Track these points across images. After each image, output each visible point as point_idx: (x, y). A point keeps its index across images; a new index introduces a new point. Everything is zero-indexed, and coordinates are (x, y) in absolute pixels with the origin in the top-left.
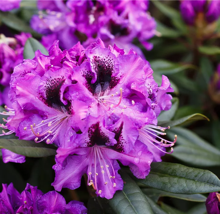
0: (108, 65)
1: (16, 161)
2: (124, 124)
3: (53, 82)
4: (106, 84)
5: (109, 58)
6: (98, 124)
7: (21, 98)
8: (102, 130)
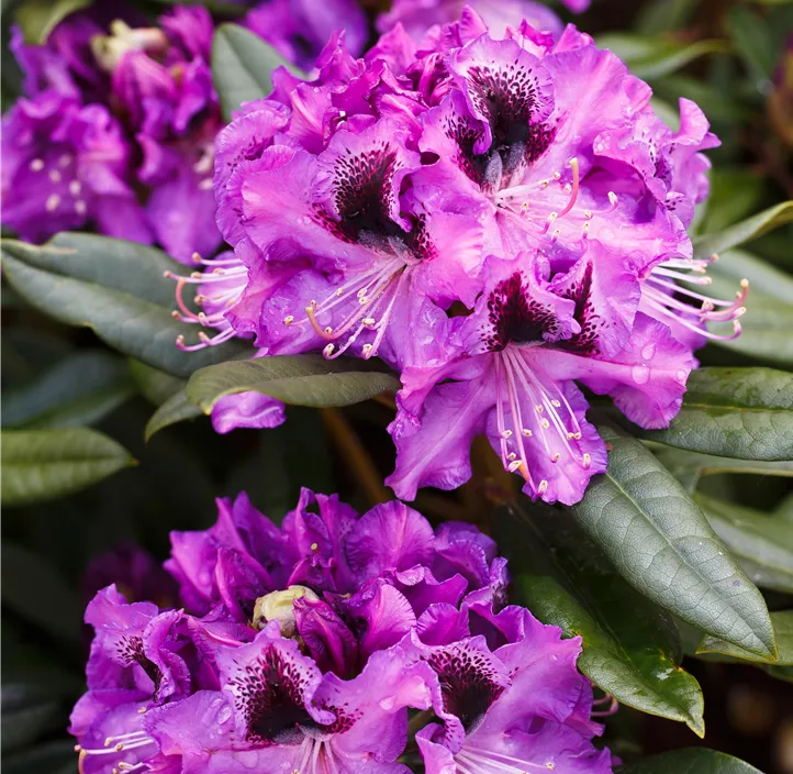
0: (518, 90)
1: (255, 421)
2: (594, 268)
3: (357, 164)
4: (518, 148)
5: (517, 68)
6: (516, 278)
7: (261, 227)
8: (531, 294)
